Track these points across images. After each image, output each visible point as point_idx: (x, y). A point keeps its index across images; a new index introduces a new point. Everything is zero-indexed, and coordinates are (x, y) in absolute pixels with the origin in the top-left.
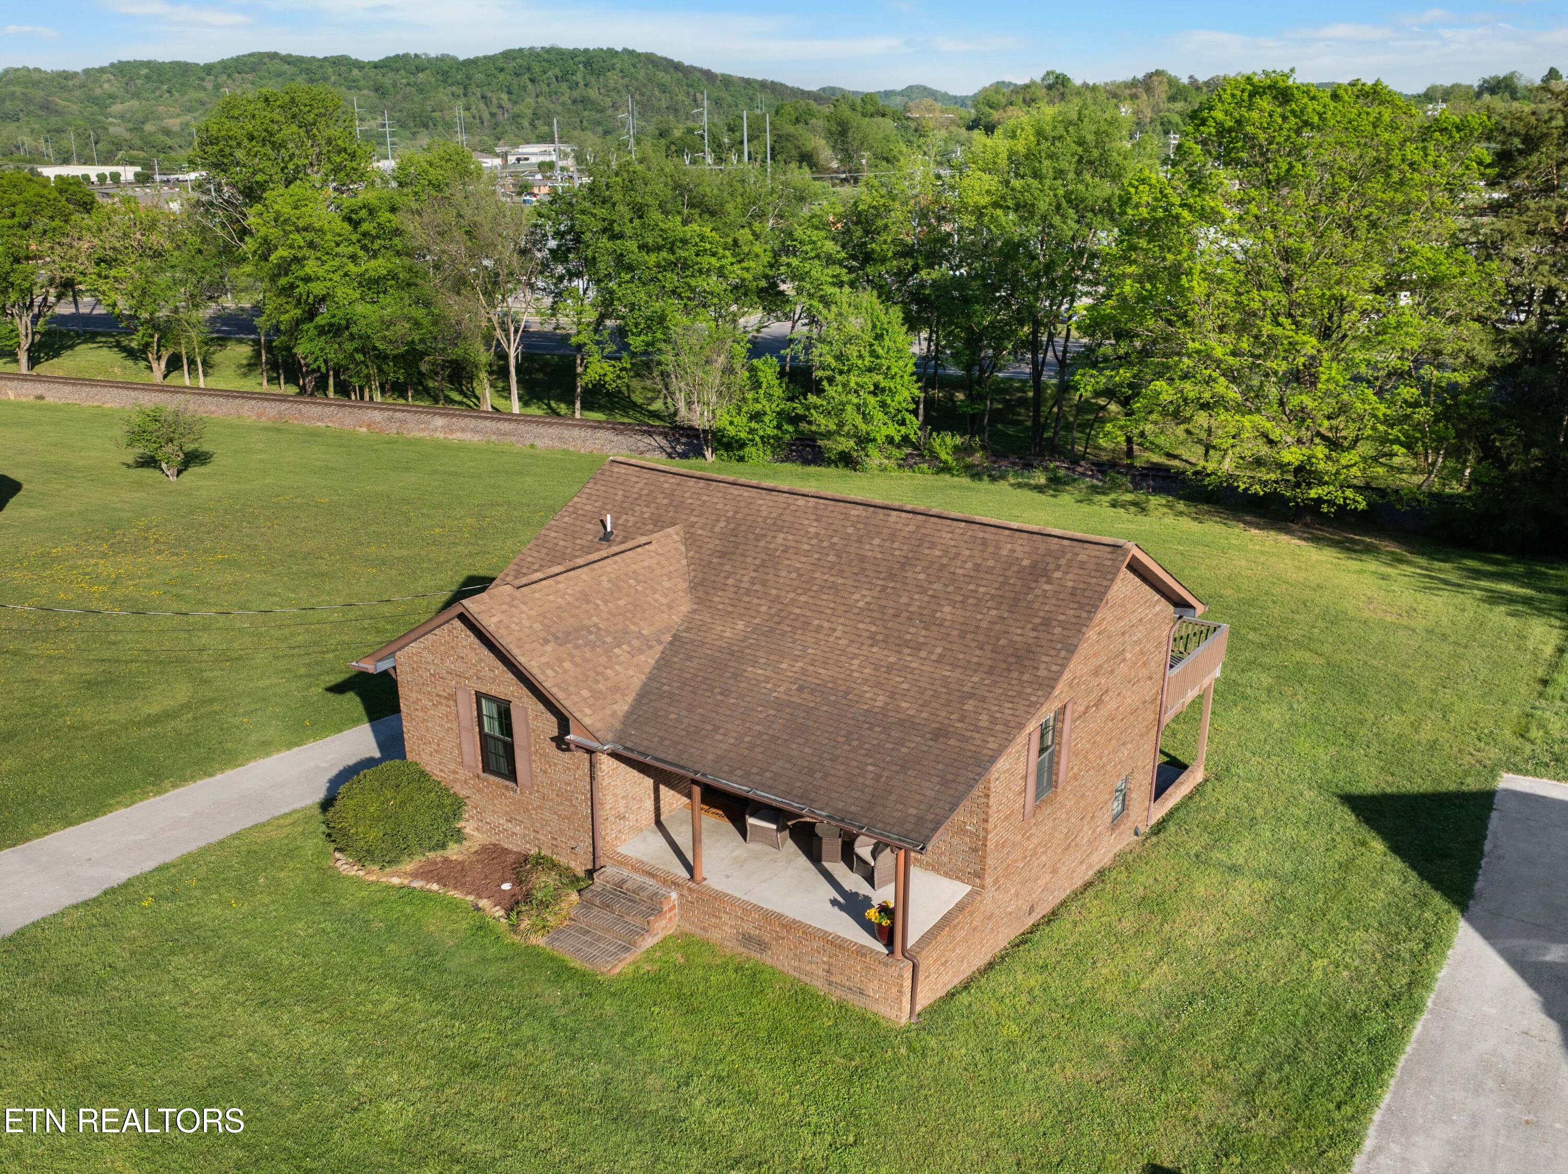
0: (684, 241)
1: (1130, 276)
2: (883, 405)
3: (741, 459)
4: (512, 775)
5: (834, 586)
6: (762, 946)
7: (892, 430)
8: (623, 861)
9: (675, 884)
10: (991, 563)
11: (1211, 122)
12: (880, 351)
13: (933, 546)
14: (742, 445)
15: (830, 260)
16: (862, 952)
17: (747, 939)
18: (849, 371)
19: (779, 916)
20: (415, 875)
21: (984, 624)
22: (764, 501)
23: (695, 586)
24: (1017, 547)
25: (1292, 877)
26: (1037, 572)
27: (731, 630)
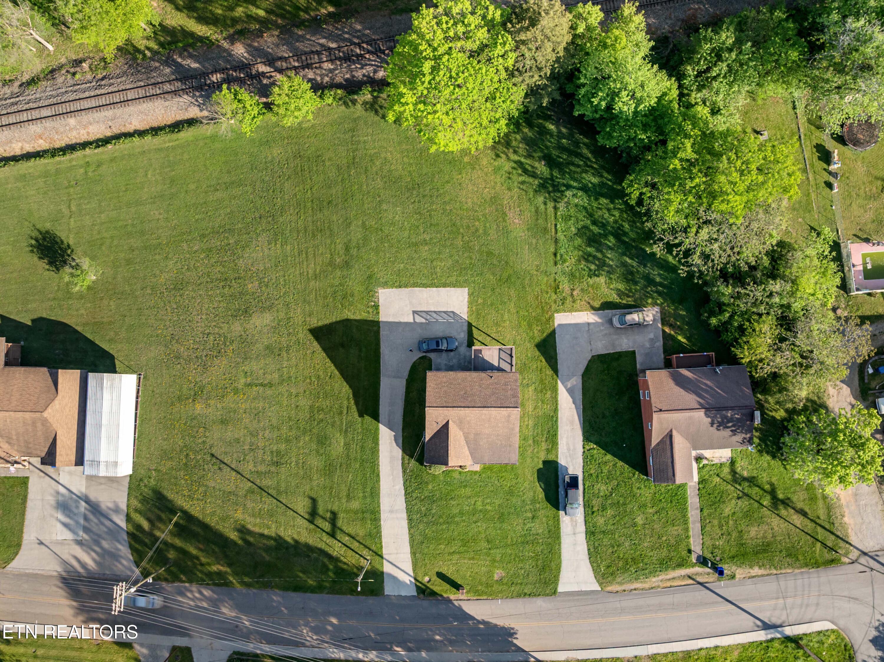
22: (461, 412)
23: (460, 429)
24: (505, 413)
25: (535, 382)
26: (509, 416)
27: (472, 436)
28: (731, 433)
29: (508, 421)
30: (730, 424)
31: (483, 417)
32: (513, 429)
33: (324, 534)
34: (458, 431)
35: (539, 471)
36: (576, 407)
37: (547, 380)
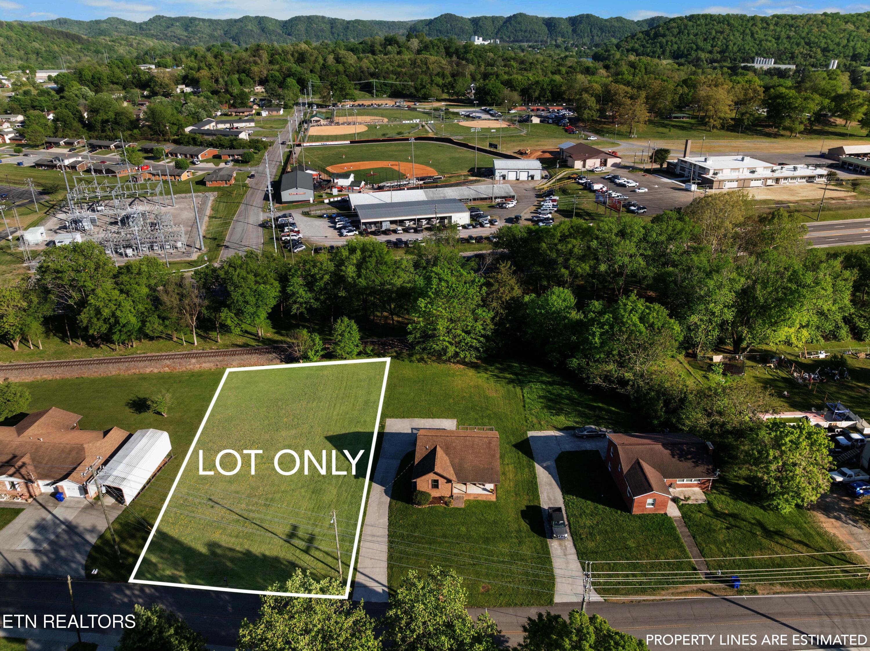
2: (353, 343)
4: (438, 488)
5: (465, 450)
6: (477, 498)
7: (356, 349)
8: (456, 493)
9: (464, 493)
16: (490, 495)
17: (475, 497)
19: (479, 493)
20: (429, 504)
21: (487, 452)
22: (448, 438)
23: (447, 454)
24: (486, 440)
25: (514, 463)
26: (490, 443)
27: (457, 461)
28: (693, 464)
29: (489, 448)
30: (689, 457)
31: (467, 443)
32: (494, 455)
33: (298, 551)
34: (444, 455)
35: (522, 512)
36: (553, 476)
37: (525, 463)
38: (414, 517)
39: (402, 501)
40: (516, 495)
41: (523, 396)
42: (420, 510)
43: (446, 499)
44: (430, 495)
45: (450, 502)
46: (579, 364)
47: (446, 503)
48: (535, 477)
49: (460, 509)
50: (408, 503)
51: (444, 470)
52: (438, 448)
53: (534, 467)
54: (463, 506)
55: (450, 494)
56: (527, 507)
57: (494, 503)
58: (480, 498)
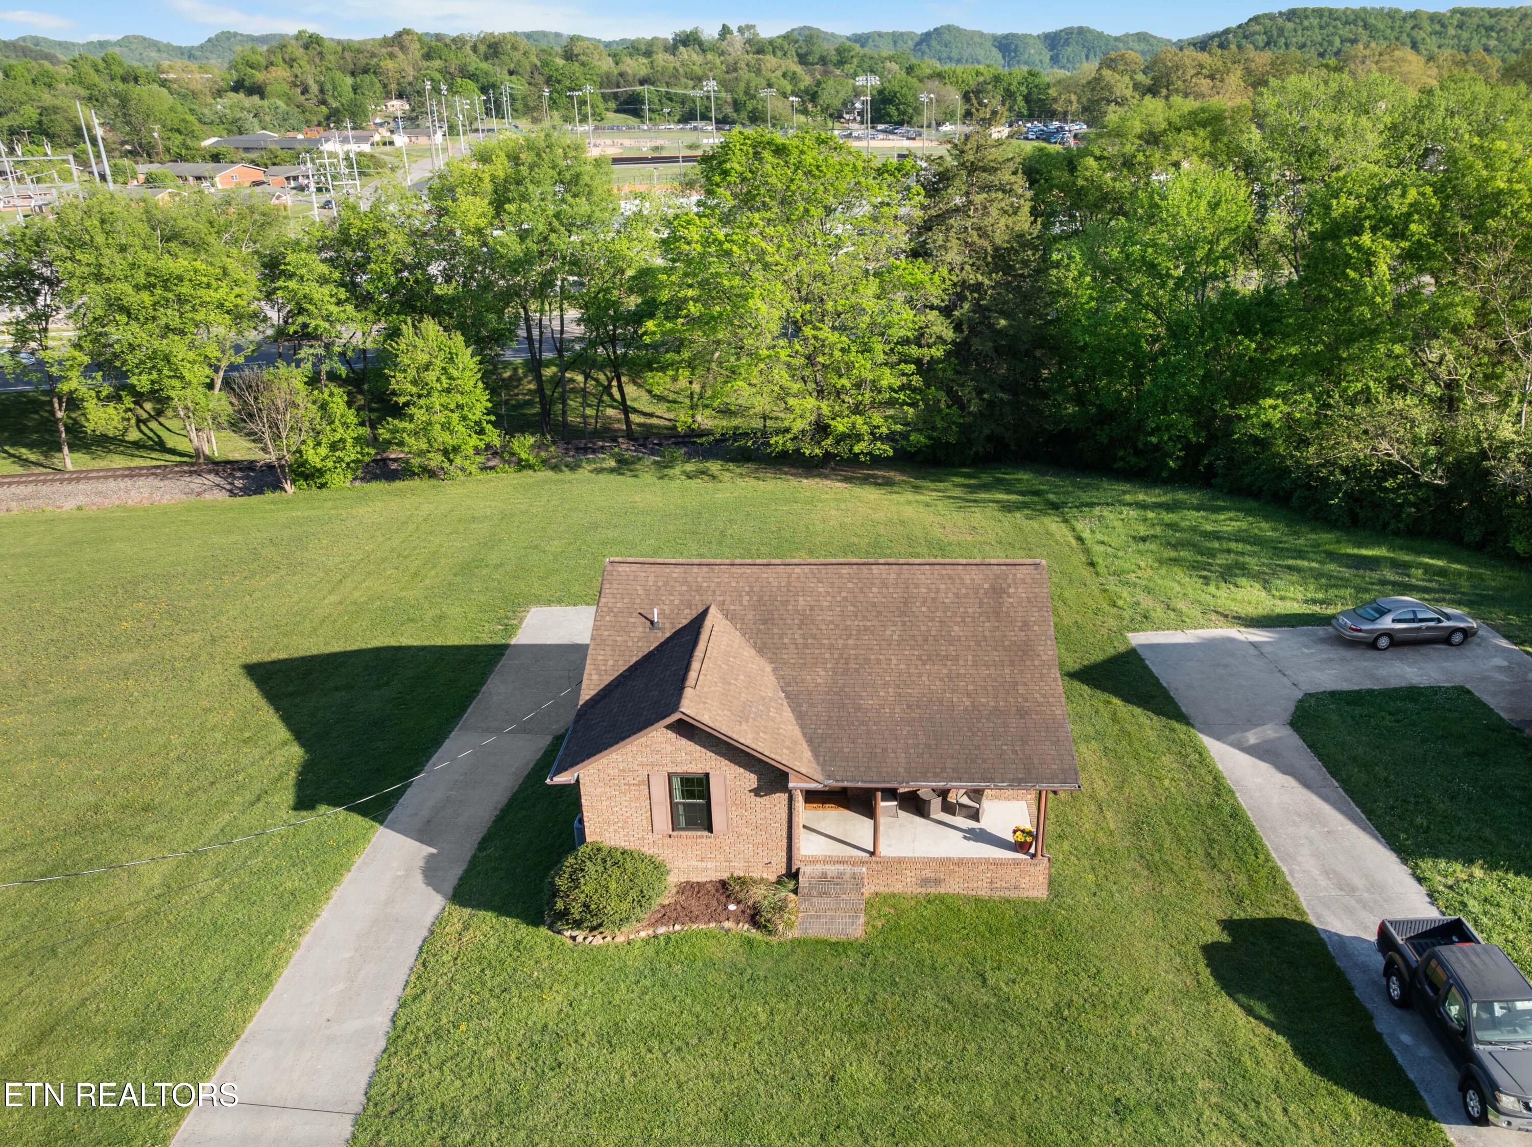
0: (180, 278)
1: (692, 298)
2: (464, 418)
3: (322, 486)
4: (710, 829)
5: (866, 629)
6: (937, 882)
7: (474, 441)
8: (814, 861)
9: (863, 863)
10: (964, 591)
11: (733, 173)
12: (455, 374)
13: (917, 586)
14: (321, 472)
15: (323, 280)
16: (1016, 863)
17: (925, 881)
18: (429, 394)
19: (949, 859)
20: (654, 924)
21: (987, 634)
22: (768, 575)
23: (761, 650)
24: (974, 576)
25: (1100, 736)
26: (998, 591)
27: (819, 677)
29: (997, 614)
31: (875, 594)
32: (1025, 650)
34: (749, 652)
35: (1211, 951)
36: (1306, 784)
37: (1151, 735)
38: (555, 1000)
39: (502, 910)
40: (1152, 868)
41: (1080, 539)
42: (595, 957)
43: (758, 894)
44: (658, 868)
45: (780, 908)
46: (1289, 416)
47: (755, 917)
48: (1218, 786)
49: (838, 948)
50: (535, 921)
51: (743, 717)
52: (714, 618)
53: (1201, 752)
54: (856, 929)
55: (780, 868)
56: (1229, 925)
57: (1042, 911)
58: (953, 886)
